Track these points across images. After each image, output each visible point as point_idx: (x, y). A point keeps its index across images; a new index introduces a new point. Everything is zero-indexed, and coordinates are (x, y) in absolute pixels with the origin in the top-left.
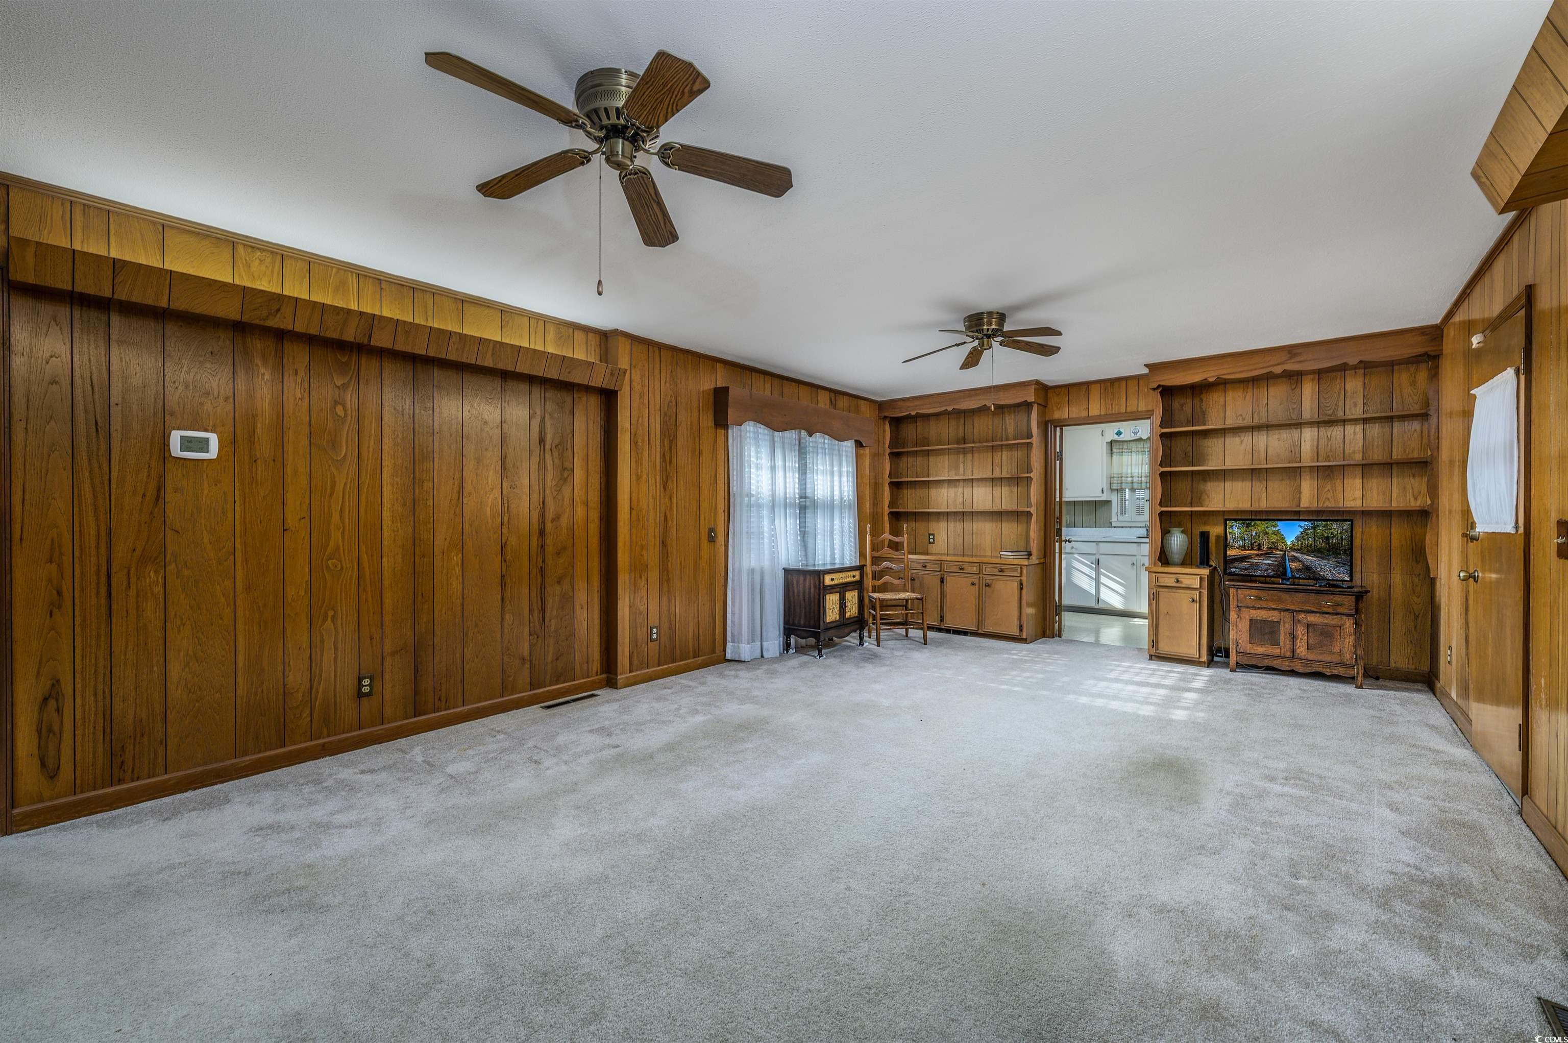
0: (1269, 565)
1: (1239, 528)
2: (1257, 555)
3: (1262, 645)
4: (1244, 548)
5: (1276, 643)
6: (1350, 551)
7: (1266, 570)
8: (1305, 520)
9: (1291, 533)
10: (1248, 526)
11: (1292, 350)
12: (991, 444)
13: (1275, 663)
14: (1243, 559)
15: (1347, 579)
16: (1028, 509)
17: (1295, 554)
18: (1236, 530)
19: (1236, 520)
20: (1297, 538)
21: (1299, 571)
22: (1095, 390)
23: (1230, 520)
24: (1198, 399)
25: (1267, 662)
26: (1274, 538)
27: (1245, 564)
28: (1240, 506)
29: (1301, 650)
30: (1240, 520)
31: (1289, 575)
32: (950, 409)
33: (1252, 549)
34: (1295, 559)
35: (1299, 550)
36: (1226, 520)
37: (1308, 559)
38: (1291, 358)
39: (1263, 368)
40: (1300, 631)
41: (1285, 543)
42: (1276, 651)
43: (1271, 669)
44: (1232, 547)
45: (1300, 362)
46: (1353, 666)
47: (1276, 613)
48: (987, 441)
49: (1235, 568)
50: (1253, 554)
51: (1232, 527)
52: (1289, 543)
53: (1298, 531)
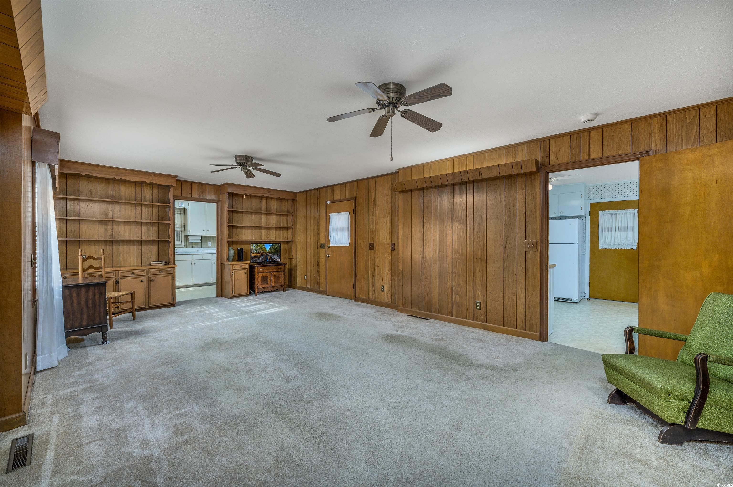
0: (263, 258)
1: (255, 246)
2: (260, 255)
3: (264, 285)
4: (256, 253)
5: (267, 283)
6: (280, 253)
7: (262, 260)
8: (271, 244)
9: (268, 247)
10: (257, 245)
11: (269, 190)
12: (134, 202)
13: (267, 290)
14: (256, 257)
15: (280, 260)
16: (168, 239)
17: (269, 254)
18: (254, 247)
19: (254, 244)
20: (269, 249)
21: (270, 259)
22: (194, 186)
23: (252, 244)
24: (234, 199)
25: (265, 290)
26: (264, 249)
27: (256, 259)
28: (247, 239)
29: (273, 284)
30: (255, 244)
31: (267, 261)
32: (118, 178)
33: (258, 253)
34: (269, 256)
35: (269, 253)
36: (251, 244)
37: (272, 255)
38: (268, 192)
39: (262, 194)
40: (273, 277)
41: (266, 251)
42: (267, 286)
43: (266, 292)
44: (253, 253)
45: (271, 194)
46: (284, 285)
47: (267, 273)
48: (131, 200)
49: (253, 260)
50: (258, 255)
51: (253, 246)
52: (267, 251)
53: (269, 247)
